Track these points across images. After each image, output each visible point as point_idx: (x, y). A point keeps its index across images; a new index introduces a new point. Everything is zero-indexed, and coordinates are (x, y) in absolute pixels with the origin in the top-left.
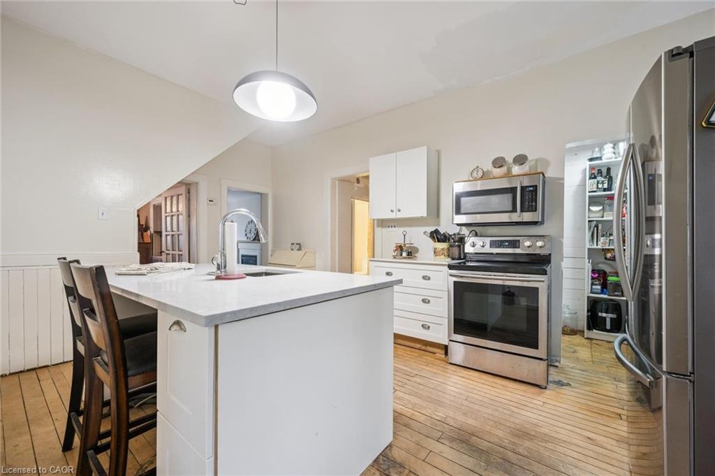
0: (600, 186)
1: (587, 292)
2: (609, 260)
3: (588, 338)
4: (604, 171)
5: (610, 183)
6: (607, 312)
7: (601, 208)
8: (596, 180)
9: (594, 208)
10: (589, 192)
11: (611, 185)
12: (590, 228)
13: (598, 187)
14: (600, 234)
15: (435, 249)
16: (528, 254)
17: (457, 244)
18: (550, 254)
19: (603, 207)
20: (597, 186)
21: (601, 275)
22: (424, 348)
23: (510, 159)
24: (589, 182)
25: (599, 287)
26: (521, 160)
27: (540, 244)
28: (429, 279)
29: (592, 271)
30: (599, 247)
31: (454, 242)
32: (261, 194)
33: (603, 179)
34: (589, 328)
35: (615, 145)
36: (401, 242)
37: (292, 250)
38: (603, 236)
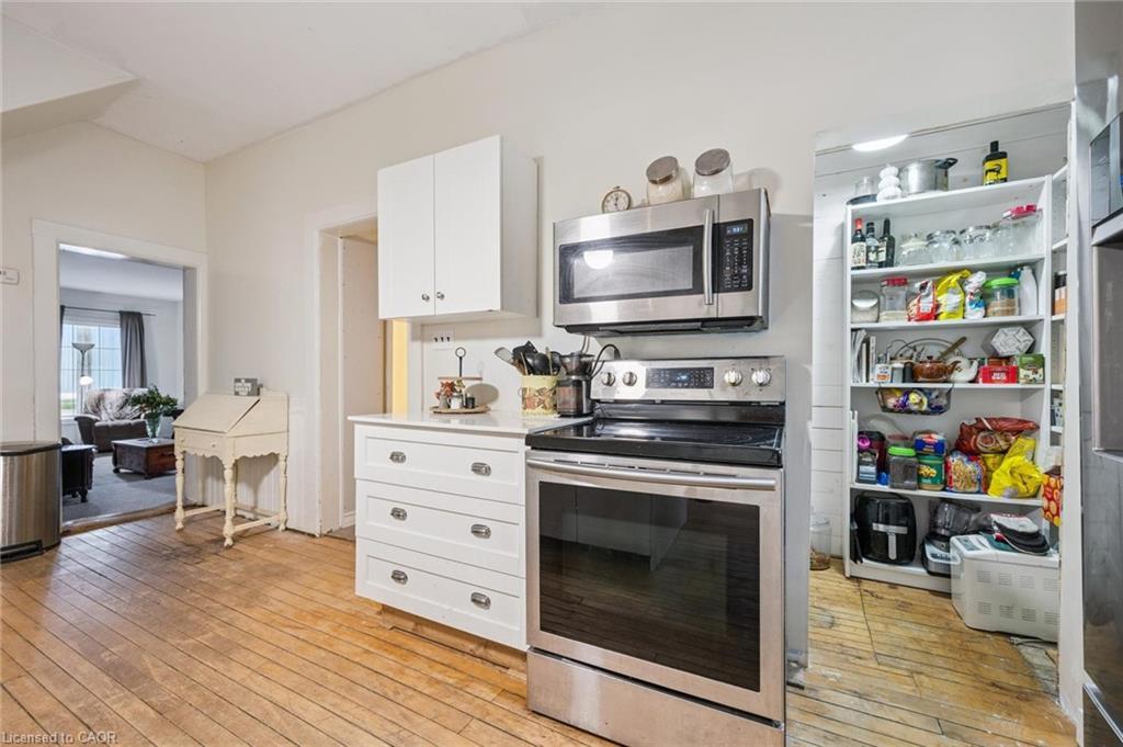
0: (872, 257)
1: (849, 481)
2: (891, 411)
3: (852, 578)
4: (879, 227)
5: (891, 250)
6: (886, 522)
7: (874, 302)
8: (864, 244)
9: (862, 304)
10: (853, 269)
11: (893, 257)
12: (854, 344)
13: (868, 260)
14: (873, 357)
15: (524, 390)
16: (733, 404)
17: (574, 377)
18: (783, 404)
19: (879, 302)
20: (867, 256)
21: (875, 443)
22: (481, 651)
23: (687, 165)
24: (850, 248)
25: (872, 469)
26: (713, 163)
27: (759, 376)
28: (488, 471)
29: (860, 433)
30: (872, 384)
31: (568, 374)
32: (185, 269)
33: (877, 244)
34: (855, 557)
35: (902, 171)
36: (452, 373)
37: (237, 393)
38: (879, 360)
